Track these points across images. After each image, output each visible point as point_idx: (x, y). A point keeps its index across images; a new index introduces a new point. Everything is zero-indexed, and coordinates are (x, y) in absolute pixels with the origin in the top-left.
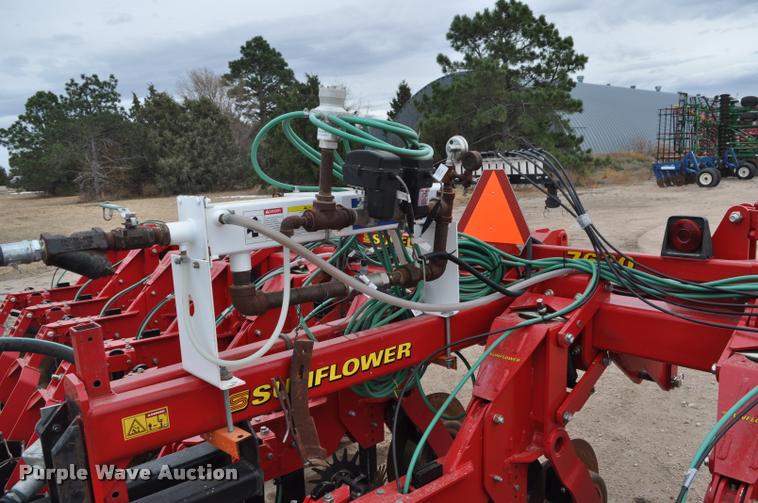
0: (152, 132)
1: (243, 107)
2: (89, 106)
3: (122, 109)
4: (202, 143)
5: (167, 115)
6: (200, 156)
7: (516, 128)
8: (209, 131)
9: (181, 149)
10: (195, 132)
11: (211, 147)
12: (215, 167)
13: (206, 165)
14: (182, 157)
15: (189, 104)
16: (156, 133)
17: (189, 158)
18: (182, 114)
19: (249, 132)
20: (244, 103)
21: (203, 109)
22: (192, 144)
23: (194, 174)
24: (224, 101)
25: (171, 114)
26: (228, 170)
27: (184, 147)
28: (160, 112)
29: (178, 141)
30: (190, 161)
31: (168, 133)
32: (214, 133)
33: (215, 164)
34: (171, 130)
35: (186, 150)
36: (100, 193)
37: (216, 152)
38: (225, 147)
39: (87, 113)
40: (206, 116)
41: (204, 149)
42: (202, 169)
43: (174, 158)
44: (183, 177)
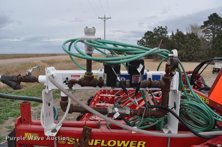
0: (176, 43)
1: (207, 36)
2: (159, 35)
3: (168, 36)
4: (190, 47)
5: (181, 38)
6: (189, 50)
8: (193, 43)
9: (183, 48)
10: (188, 43)
11: (193, 48)
12: (193, 54)
13: (191, 53)
14: (183, 51)
15: (188, 34)
16: (177, 43)
17: (186, 51)
18: (185, 38)
19: (208, 44)
20: (207, 34)
21: (192, 36)
22: (187, 47)
23: (186, 56)
24: (201, 34)
25: (182, 37)
26: (197, 55)
27: (185, 48)
28: (178, 37)
29: (183, 46)
30: (186, 52)
31: (180, 43)
32: (195, 44)
33: (193, 53)
34: (181, 42)
37: (195, 49)
38: (197, 48)
39: (159, 37)
40: (193, 38)
41: (191, 48)
42: (189, 55)
43: (181, 51)
44: (183, 56)
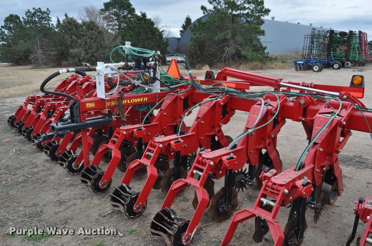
0: (67, 37)
1: (110, 25)
2: (37, 23)
3: (52, 25)
4: (90, 42)
5: (74, 29)
6: (89, 48)
7: (235, 41)
8: (94, 37)
9: (80, 45)
10: (87, 37)
11: (94, 45)
12: (96, 54)
13: (92, 53)
14: (81, 49)
15: (84, 23)
16: (69, 37)
17: (84, 49)
18: (81, 28)
19: (113, 37)
20: (111, 23)
21: (91, 26)
22: (86, 43)
23: (86, 57)
24: (101, 22)
25: (76, 28)
26: (102, 56)
27: (82, 44)
28: (70, 27)
29: (79, 41)
30: (84, 51)
31: (74, 37)
32: (96, 38)
33: (96, 52)
34: (76, 36)
35: (83, 46)
36: (42, 65)
37: (97, 47)
38: (101, 44)
39: (36, 26)
40: (92, 30)
41: (91, 45)
42: (90, 55)
43: (77, 49)
44: (81, 58)
